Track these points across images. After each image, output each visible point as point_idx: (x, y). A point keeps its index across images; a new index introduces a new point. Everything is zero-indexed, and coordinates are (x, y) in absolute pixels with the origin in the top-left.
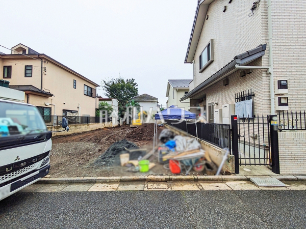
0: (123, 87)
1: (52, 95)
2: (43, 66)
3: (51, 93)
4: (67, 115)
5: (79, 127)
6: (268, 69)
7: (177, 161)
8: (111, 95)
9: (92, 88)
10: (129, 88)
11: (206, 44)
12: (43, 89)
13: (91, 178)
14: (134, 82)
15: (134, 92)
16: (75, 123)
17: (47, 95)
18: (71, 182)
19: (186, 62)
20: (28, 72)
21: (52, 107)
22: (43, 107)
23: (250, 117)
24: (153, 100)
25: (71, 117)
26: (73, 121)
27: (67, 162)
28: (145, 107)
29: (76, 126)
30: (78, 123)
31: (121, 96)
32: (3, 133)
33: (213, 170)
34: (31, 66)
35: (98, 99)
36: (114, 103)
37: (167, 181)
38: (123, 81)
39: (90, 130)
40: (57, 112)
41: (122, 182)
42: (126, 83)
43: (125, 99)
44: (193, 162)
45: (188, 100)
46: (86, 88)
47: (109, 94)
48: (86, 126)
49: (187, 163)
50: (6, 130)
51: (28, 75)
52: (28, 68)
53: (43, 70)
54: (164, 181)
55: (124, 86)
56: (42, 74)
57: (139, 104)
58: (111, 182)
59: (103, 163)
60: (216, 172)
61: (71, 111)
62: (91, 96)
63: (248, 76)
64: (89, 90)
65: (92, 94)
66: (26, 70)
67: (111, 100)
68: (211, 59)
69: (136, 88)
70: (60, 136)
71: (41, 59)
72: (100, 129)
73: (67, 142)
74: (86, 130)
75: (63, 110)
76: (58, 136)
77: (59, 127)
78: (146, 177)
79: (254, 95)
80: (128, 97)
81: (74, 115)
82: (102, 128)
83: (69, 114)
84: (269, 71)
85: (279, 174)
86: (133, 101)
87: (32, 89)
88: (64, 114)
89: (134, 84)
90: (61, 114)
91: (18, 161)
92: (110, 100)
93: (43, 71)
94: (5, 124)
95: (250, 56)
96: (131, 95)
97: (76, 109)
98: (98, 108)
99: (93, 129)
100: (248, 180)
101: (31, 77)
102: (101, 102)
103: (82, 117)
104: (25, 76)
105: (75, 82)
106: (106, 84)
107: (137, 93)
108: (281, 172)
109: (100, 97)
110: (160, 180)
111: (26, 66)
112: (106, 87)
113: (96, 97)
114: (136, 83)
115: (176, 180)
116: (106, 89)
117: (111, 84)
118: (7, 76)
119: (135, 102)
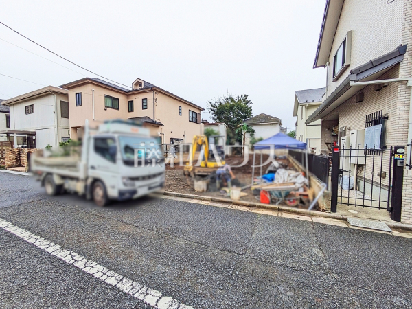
0: (232, 108)
1: (161, 125)
2: (155, 98)
3: (161, 122)
6: (407, 81)
7: (266, 192)
8: (218, 118)
9: (196, 113)
10: (240, 108)
11: (342, 40)
12: (155, 120)
14: (247, 100)
15: (247, 112)
17: (159, 125)
18: (177, 196)
19: (316, 65)
20: (144, 104)
21: (162, 136)
23: (377, 147)
24: (275, 121)
28: (262, 132)
31: (229, 119)
34: (146, 99)
35: (203, 124)
36: (222, 129)
37: (250, 206)
38: (232, 99)
40: (166, 140)
41: (213, 201)
42: (236, 101)
43: (234, 122)
44: (283, 194)
45: (319, 121)
46: (191, 113)
47: (216, 118)
49: (276, 194)
51: (145, 107)
52: (145, 101)
53: (155, 100)
55: (234, 105)
56: (154, 106)
57: (254, 128)
58: (204, 200)
60: (308, 206)
61: (177, 140)
62: (196, 122)
63: (384, 91)
64: (194, 116)
65: (197, 120)
66: (143, 102)
67: (218, 125)
68: (346, 63)
69: (249, 107)
71: (153, 91)
75: (171, 139)
79: (387, 118)
80: (239, 120)
84: (409, 84)
85: (400, 221)
86: (245, 124)
87: (147, 120)
89: (248, 102)
92: (216, 125)
93: (155, 102)
95: (373, 67)
96: (242, 117)
97: (182, 138)
100: (344, 220)
101: (147, 109)
102: (206, 128)
104: (143, 109)
105: (180, 109)
106: (212, 106)
107: (250, 113)
108: (402, 220)
109: (205, 122)
111: (143, 99)
112: (212, 110)
113: (201, 122)
114: (249, 101)
115: (259, 207)
116: (212, 112)
117: (217, 105)
118: (131, 109)
119: (248, 126)
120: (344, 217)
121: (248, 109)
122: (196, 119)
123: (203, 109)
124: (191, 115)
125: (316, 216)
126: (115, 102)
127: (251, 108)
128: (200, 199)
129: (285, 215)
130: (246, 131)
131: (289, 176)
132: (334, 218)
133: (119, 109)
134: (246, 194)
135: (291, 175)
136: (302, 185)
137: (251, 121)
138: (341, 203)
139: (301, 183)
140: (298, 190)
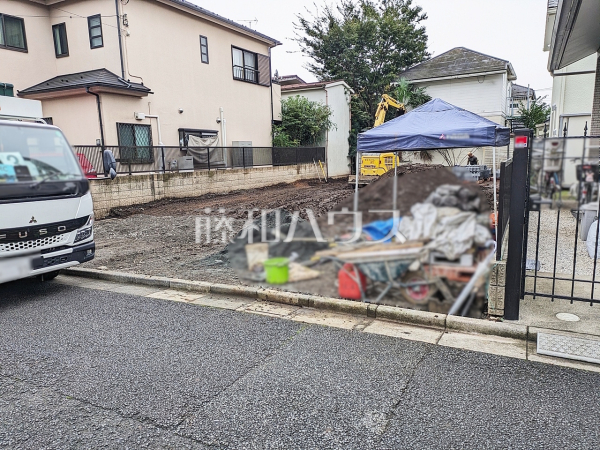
0: (365, 34)
1: (147, 91)
2: (121, 14)
3: (147, 85)
4: (190, 144)
5: (220, 176)
9: (256, 55)
10: (391, 34)
12: (127, 78)
13: (162, 279)
14: (411, 7)
15: (411, 46)
16: (209, 166)
17: (138, 92)
20: (96, 32)
21: (153, 123)
22: (132, 126)
25: (198, 148)
26: (204, 162)
27: (153, 252)
29: (211, 175)
30: (220, 167)
31: (360, 69)
32: (6, 177)
33: (445, 302)
34: (98, 16)
35: (277, 88)
36: (336, 101)
37: (302, 305)
38: (367, 8)
39: (253, 186)
40: (165, 136)
41: (213, 292)
42: (381, 13)
43: (376, 77)
46: (237, 54)
47: (321, 66)
48: (241, 174)
49: (373, 272)
50: (12, 173)
51: (97, 42)
52: (95, 23)
53: (122, 22)
54: (296, 305)
55: (371, 27)
56: (120, 36)
59: (218, 261)
60: (451, 305)
61: (199, 133)
62: (256, 82)
64: (250, 62)
65: (257, 74)
66: (91, 28)
67: (326, 88)
69: (418, 27)
70: (174, 198)
72: (282, 185)
73: (183, 213)
74: (240, 187)
75: (180, 130)
76: (168, 198)
77: (170, 176)
78: (260, 291)
80: (388, 70)
81: (207, 143)
82: (288, 182)
83: (193, 141)
86: (404, 82)
88: (182, 141)
89: (414, 14)
90: (174, 140)
91: (33, 224)
92: (318, 87)
93: (122, 27)
94: (12, 163)
96: (398, 61)
97: (214, 127)
98: (278, 117)
99: (262, 185)
101: (102, 46)
102: (286, 98)
103: (231, 148)
104: (92, 47)
105: (204, 43)
106: (309, 31)
107: (422, 47)
110: (288, 301)
111: (90, 19)
112: (309, 43)
113: (272, 81)
114: (419, 9)
115: (322, 307)
116: (311, 49)
117: (325, 27)
118: (62, 50)
119: (412, 87)
120: (532, 331)
121: (415, 35)
122: (255, 73)
123: (277, 43)
124: (238, 60)
125: (458, 328)
126: (14, 30)
127: (422, 30)
128: (184, 289)
129: (377, 328)
130: (406, 100)
131: (438, 221)
132: (505, 334)
133: (25, 50)
134: (314, 273)
135: (444, 221)
136: (468, 246)
137: (424, 71)
138: (535, 295)
139: (466, 242)
140: (457, 261)
